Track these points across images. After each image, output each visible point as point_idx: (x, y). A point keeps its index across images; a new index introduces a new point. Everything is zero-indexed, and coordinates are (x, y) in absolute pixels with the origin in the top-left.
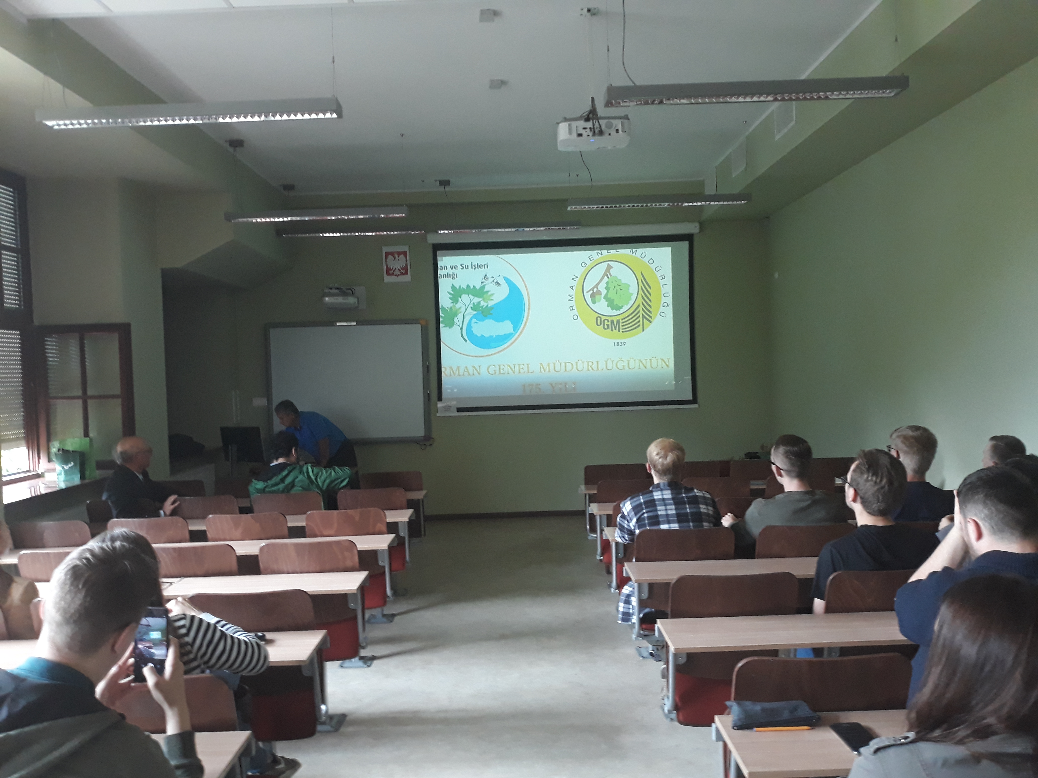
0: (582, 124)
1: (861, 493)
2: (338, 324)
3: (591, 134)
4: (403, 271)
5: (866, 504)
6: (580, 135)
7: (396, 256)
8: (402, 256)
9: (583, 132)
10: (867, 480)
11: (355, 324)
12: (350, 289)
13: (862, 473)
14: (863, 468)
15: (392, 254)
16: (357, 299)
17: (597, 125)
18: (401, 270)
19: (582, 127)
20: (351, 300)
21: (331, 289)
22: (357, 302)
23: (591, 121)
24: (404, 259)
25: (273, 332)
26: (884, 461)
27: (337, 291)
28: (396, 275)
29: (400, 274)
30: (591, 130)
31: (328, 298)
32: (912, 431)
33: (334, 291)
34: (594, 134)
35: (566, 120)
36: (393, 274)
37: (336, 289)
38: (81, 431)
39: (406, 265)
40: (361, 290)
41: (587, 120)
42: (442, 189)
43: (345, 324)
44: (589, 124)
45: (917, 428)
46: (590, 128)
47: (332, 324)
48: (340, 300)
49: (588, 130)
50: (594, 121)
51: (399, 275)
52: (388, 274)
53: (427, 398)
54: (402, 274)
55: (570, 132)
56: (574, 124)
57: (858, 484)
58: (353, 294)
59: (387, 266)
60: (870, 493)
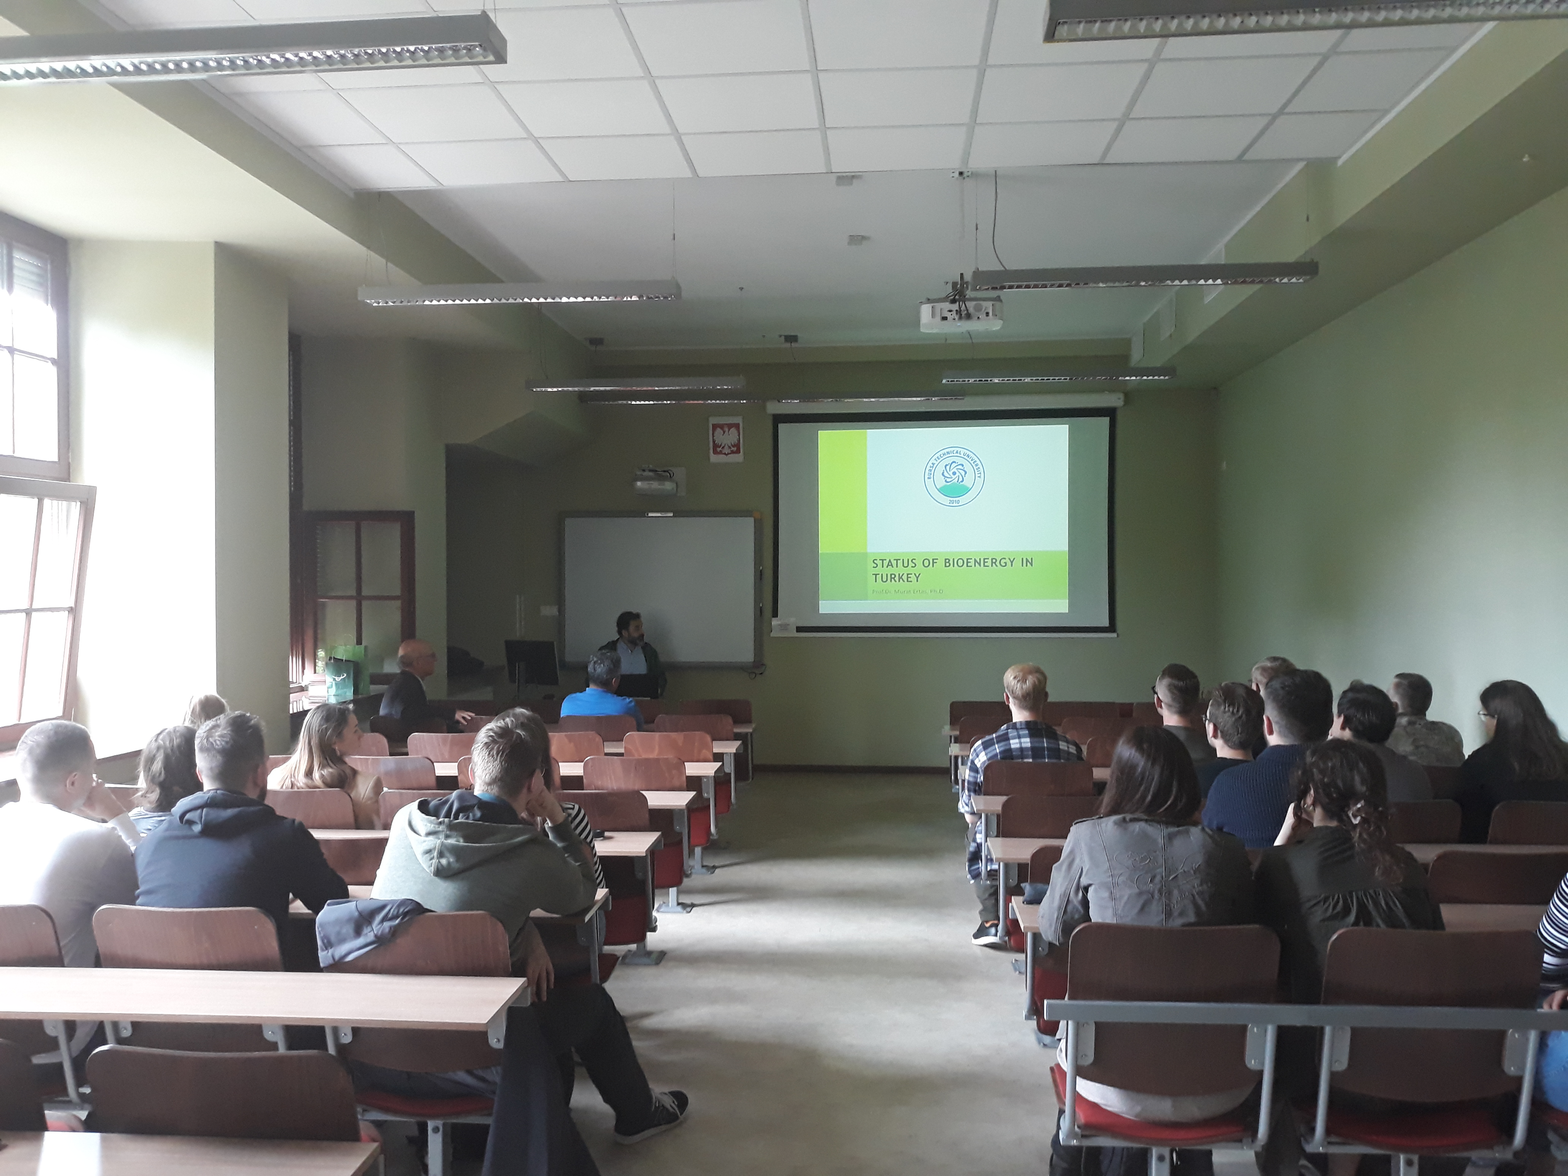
0: (947, 306)
1: (1221, 726)
2: (650, 515)
3: (957, 318)
4: (735, 449)
5: (1227, 740)
6: (945, 318)
7: (726, 430)
8: (733, 430)
9: (948, 315)
10: (1225, 712)
11: (671, 515)
12: (667, 471)
13: (1219, 705)
14: (1219, 700)
15: (721, 427)
16: (675, 484)
17: (963, 308)
18: (731, 447)
19: (948, 309)
20: (668, 486)
21: (644, 471)
22: (675, 489)
23: (958, 303)
24: (737, 434)
25: (569, 522)
26: (1241, 691)
27: (651, 474)
28: (725, 454)
29: (730, 452)
30: (957, 314)
31: (640, 483)
32: (1272, 662)
33: (647, 473)
34: (960, 318)
35: (929, 301)
36: (721, 453)
37: (650, 471)
38: (353, 638)
39: (739, 441)
40: (680, 473)
41: (953, 301)
42: (788, 345)
43: (659, 515)
44: (955, 307)
45: (1275, 659)
46: (957, 310)
47: (642, 514)
48: (655, 485)
49: (954, 313)
50: (961, 303)
51: (728, 454)
52: (715, 452)
53: (759, 613)
54: (733, 452)
55: (933, 315)
56: (939, 306)
57: (1216, 718)
58: (671, 478)
59: (714, 442)
60: (1228, 725)
